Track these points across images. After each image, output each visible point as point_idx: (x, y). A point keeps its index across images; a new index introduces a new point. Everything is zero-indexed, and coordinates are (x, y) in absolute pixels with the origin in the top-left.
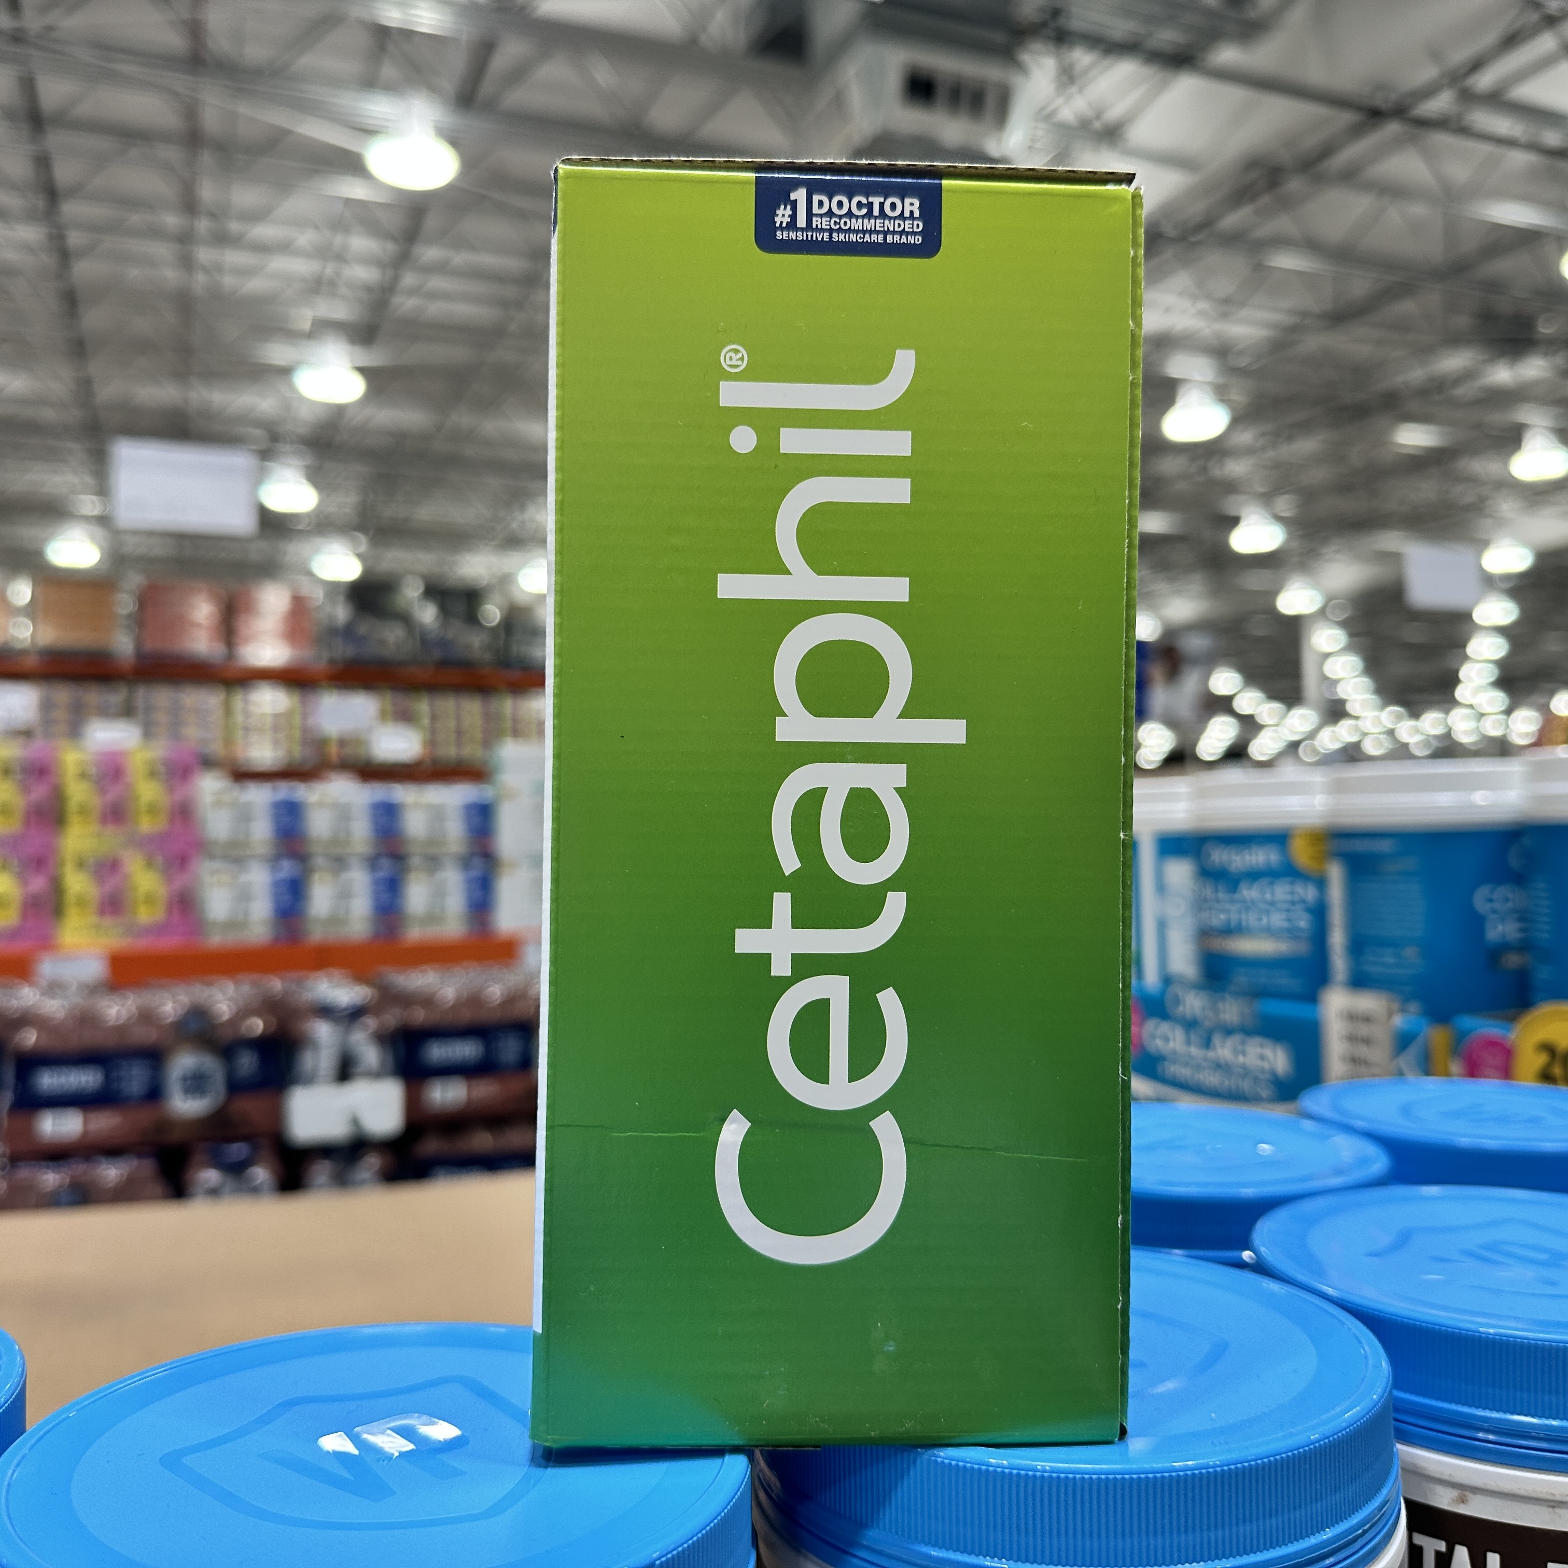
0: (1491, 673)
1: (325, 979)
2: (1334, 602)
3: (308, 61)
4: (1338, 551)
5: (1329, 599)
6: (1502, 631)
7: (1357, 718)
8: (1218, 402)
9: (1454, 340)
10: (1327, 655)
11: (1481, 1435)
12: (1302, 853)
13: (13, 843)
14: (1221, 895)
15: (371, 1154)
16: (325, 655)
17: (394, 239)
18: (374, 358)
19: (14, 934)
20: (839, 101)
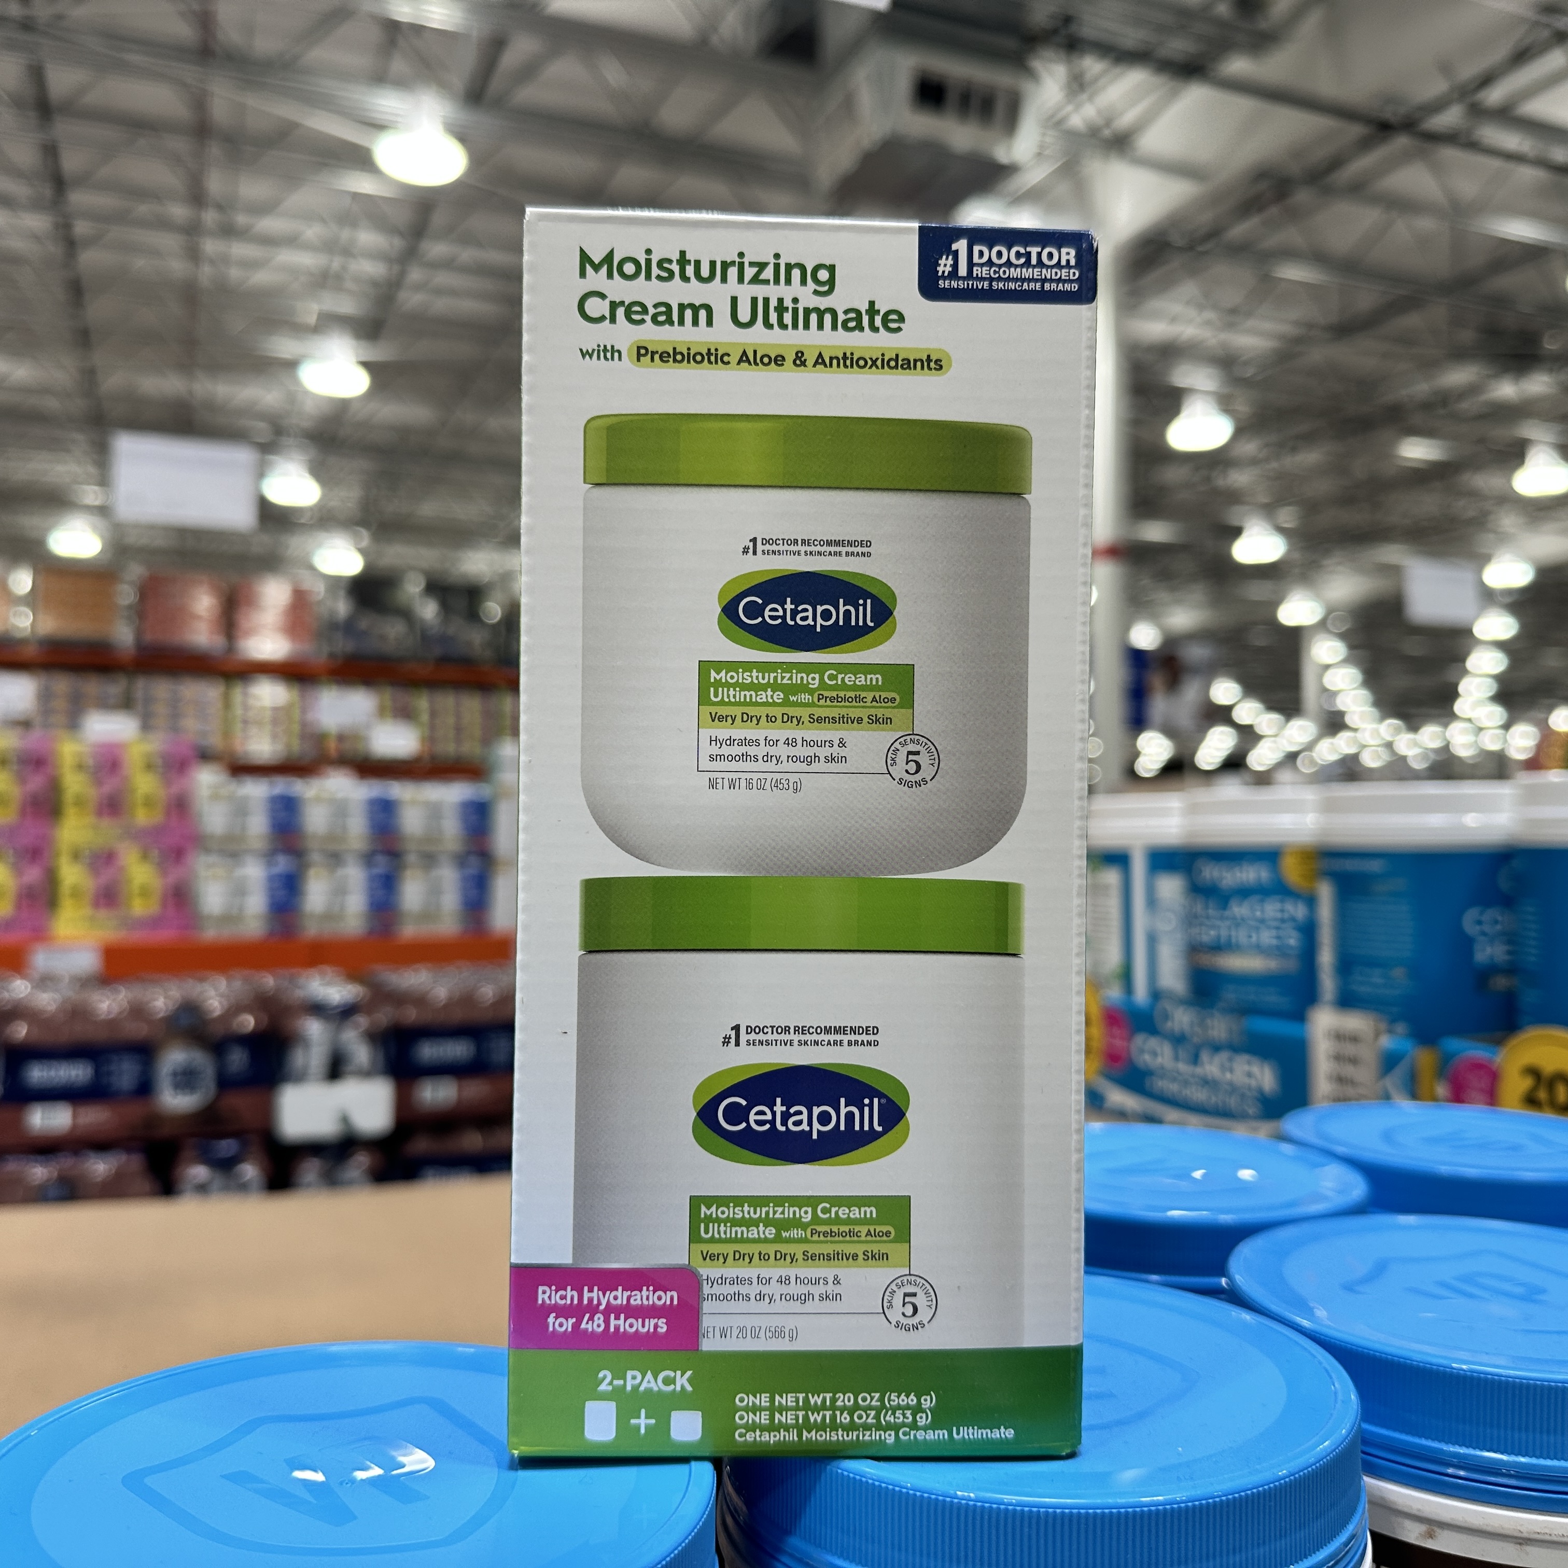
0: (1490, 688)
1: (317, 977)
2: (1334, 614)
3: (320, 54)
4: (1340, 564)
5: (1330, 611)
6: (1501, 645)
7: (1355, 730)
8: (1221, 413)
9: (1459, 355)
10: (1327, 667)
11: (1450, 1471)
12: (1292, 870)
13: (11, 832)
14: (1211, 912)
15: (359, 1153)
16: (326, 650)
17: (401, 234)
18: (380, 353)
19: (9, 925)
20: (849, 105)
